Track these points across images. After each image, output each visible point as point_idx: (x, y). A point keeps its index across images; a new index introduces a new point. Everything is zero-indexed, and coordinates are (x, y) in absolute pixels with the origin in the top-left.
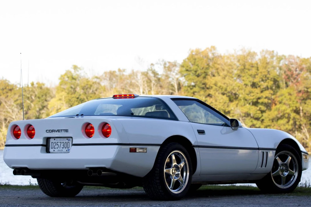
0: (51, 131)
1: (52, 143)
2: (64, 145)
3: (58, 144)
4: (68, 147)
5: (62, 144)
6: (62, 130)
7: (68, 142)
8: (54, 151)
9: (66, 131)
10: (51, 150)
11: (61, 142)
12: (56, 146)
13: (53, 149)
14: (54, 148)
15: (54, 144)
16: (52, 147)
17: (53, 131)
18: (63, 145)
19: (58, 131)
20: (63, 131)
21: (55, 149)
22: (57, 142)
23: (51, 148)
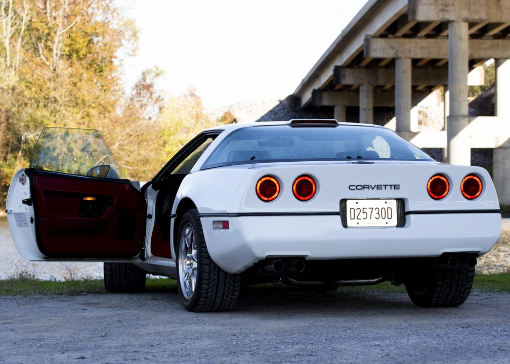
0: (360, 187)
1: (351, 209)
2: (380, 213)
3: (365, 210)
4: (390, 217)
5: (375, 212)
6: (386, 185)
7: (388, 208)
8: (358, 223)
9: (396, 187)
10: (350, 222)
11: (372, 208)
12: (362, 216)
13: (355, 220)
14: (357, 219)
15: (357, 212)
16: (353, 217)
18: (378, 213)
19: (379, 187)
20: (388, 188)
21: (359, 221)
22: (364, 208)
23: (351, 219)
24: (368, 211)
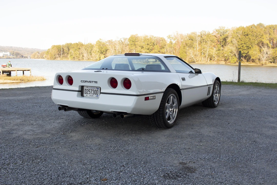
0: (84, 82)
1: (85, 89)
4: (97, 94)
5: (93, 91)
6: (92, 81)
7: (97, 90)
8: (87, 95)
9: (96, 82)
10: (85, 95)
11: (92, 90)
12: (88, 92)
13: (86, 94)
15: (87, 91)
17: (86, 81)
18: (94, 92)
19: (90, 82)
20: (93, 82)
21: (87, 94)
22: (89, 90)
24: (91, 91)
